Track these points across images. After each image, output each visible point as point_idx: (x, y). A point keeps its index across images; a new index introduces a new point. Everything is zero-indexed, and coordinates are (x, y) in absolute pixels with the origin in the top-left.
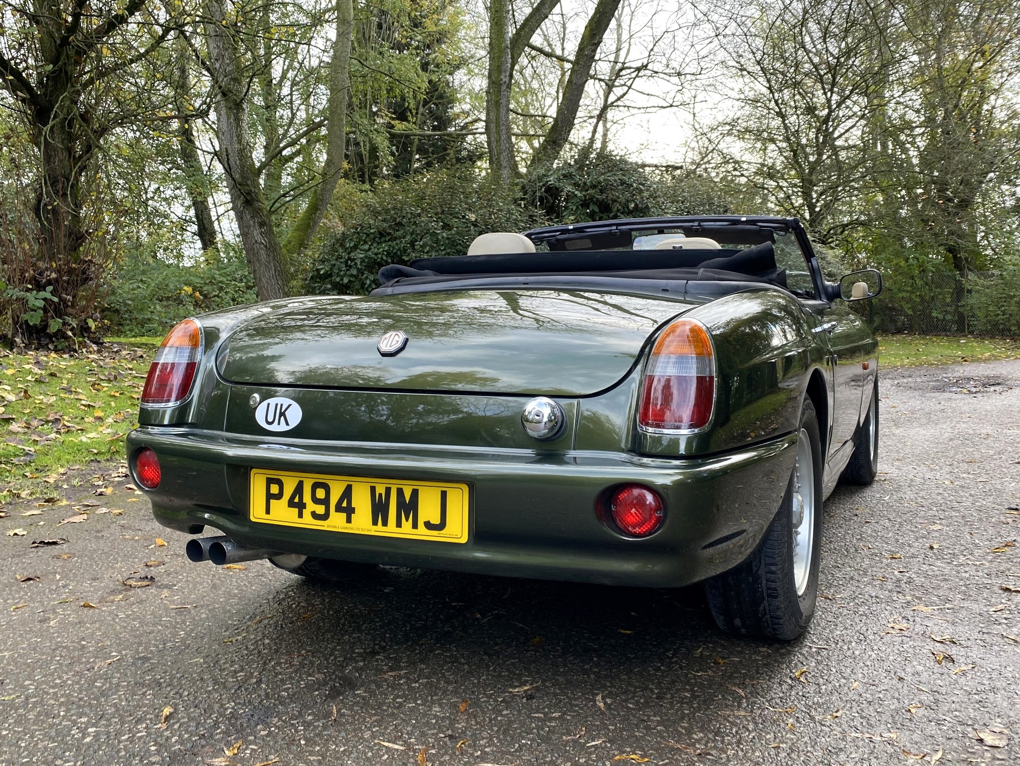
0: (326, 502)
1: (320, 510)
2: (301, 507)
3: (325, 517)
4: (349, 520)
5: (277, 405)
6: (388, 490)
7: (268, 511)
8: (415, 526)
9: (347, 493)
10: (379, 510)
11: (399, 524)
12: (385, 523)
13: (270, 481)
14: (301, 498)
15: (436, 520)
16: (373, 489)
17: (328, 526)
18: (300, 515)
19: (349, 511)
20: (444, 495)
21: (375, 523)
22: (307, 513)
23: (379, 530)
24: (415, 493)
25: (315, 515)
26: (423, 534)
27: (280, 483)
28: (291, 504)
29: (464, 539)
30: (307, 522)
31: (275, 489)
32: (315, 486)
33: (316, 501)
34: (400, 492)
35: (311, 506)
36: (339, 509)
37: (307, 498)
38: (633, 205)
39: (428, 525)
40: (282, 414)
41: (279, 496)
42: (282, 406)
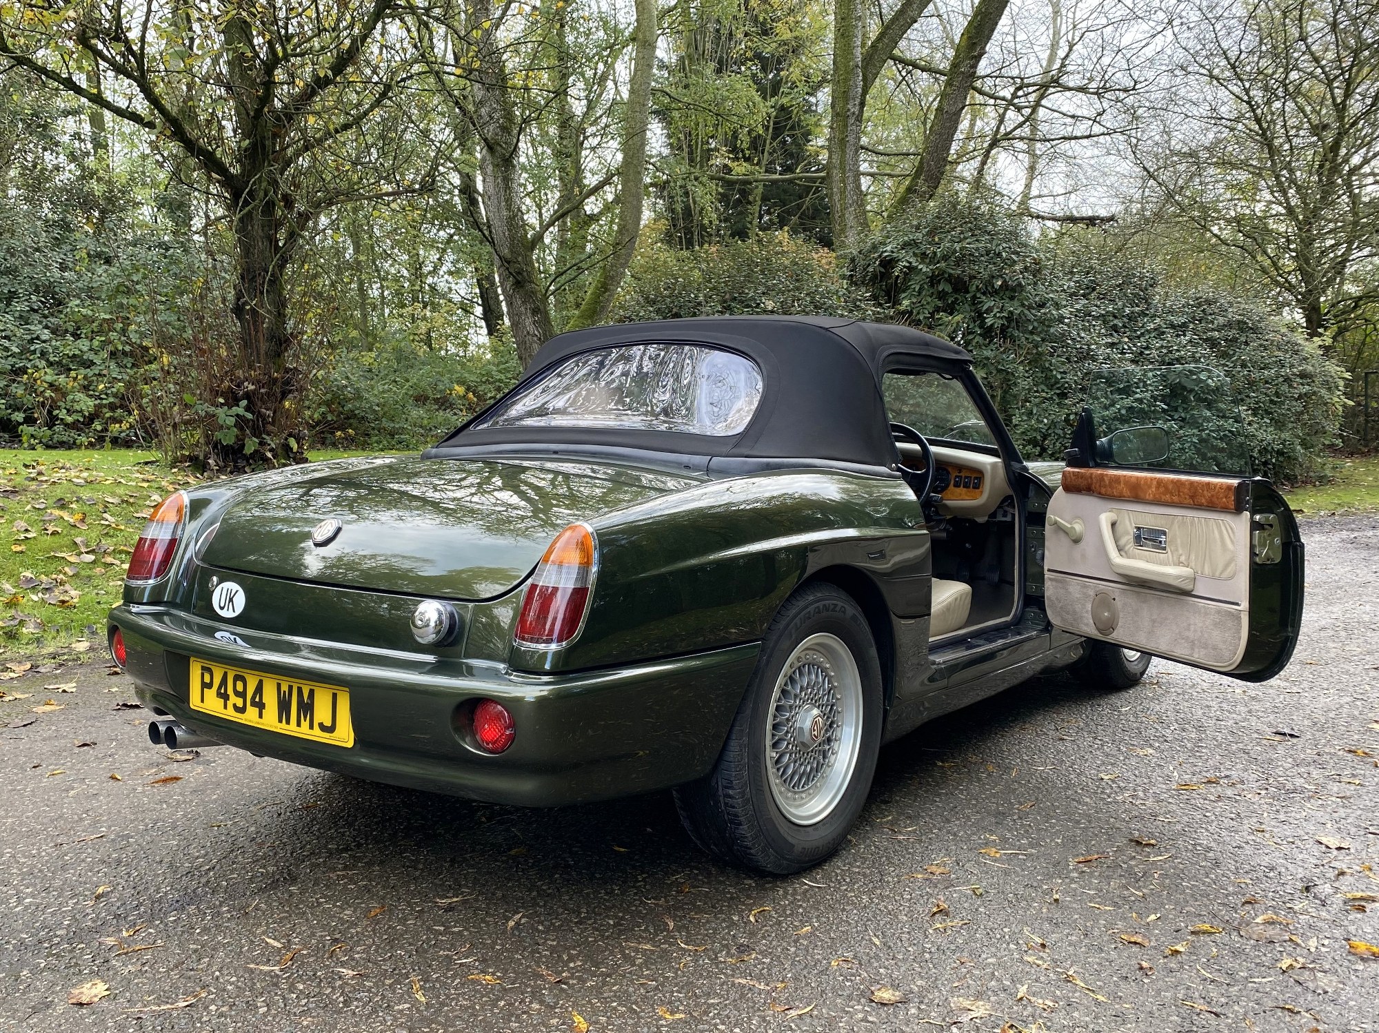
0: (244, 694)
1: (240, 702)
2: (225, 697)
3: (242, 710)
4: (261, 716)
5: (228, 590)
6: (291, 688)
7: (202, 701)
8: (311, 727)
9: (259, 689)
10: (284, 707)
11: (299, 724)
12: (288, 722)
13: (203, 668)
14: (226, 688)
15: (328, 723)
16: (279, 686)
17: (245, 719)
18: (225, 707)
19: (261, 706)
20: (335, 696)
21: (280, 721)
22: (230, 703)
23: (282, 728)
24: (312, 693)
25: (236, 707)
26: (317, 735)
27: (210, 671)
28: (219, 693)
29: (350, 744)
30: (230, 714)
31: (207, 679)
32: (236, 678)
33: (237, 694)
34: (300, 691)
35: (232, 697)
36: (254, 704)
37: (230, 691)
38: (999, 283)
39: (323, 728)
40: (231, 600)
41: (210, 686)
42: (232, 590)
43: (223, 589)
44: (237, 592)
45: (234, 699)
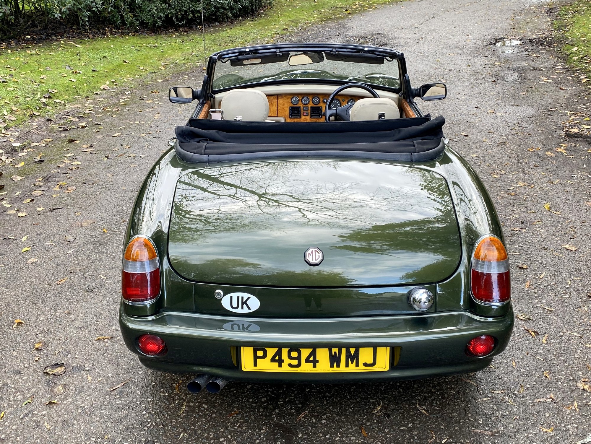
0: (299, 358)
1: (295, 362)
2: (280, 362)
3: (299, 365)
4: (314, 366)
5: (238, 298)
6: (340, 351)
7: (255, 364)
8: (357, 365)
9: (313, 354)
10: (335, 360)
11: (347, 366)
12: (338, 366)
13: (256, 350)
14: (280, 357)
15: (370, 362)
16: (330, 351)
17: (300, 370)
18: (280, 366)
19: (315, 362)
20: (375, 349)
21: (332, 366)
22: (285, 364)
23: (335, 369)
24: (357, 351)
25: (290, 365)
26: (362, 369)
27: (263, 351)
28: (273, 360)
29: (387, 369)
30: (285, 368)
31: (260, 353)
32: (290, 351)
33: (291, 358)
34: (348, 351)
35: (287, 361)
36: (307, 361)
37: (285, 357)
39: (365, 365)
40: (244, 303)
41: (264, 357)
42: (242, 298)
43: (231, 297)
44: (249, 298)
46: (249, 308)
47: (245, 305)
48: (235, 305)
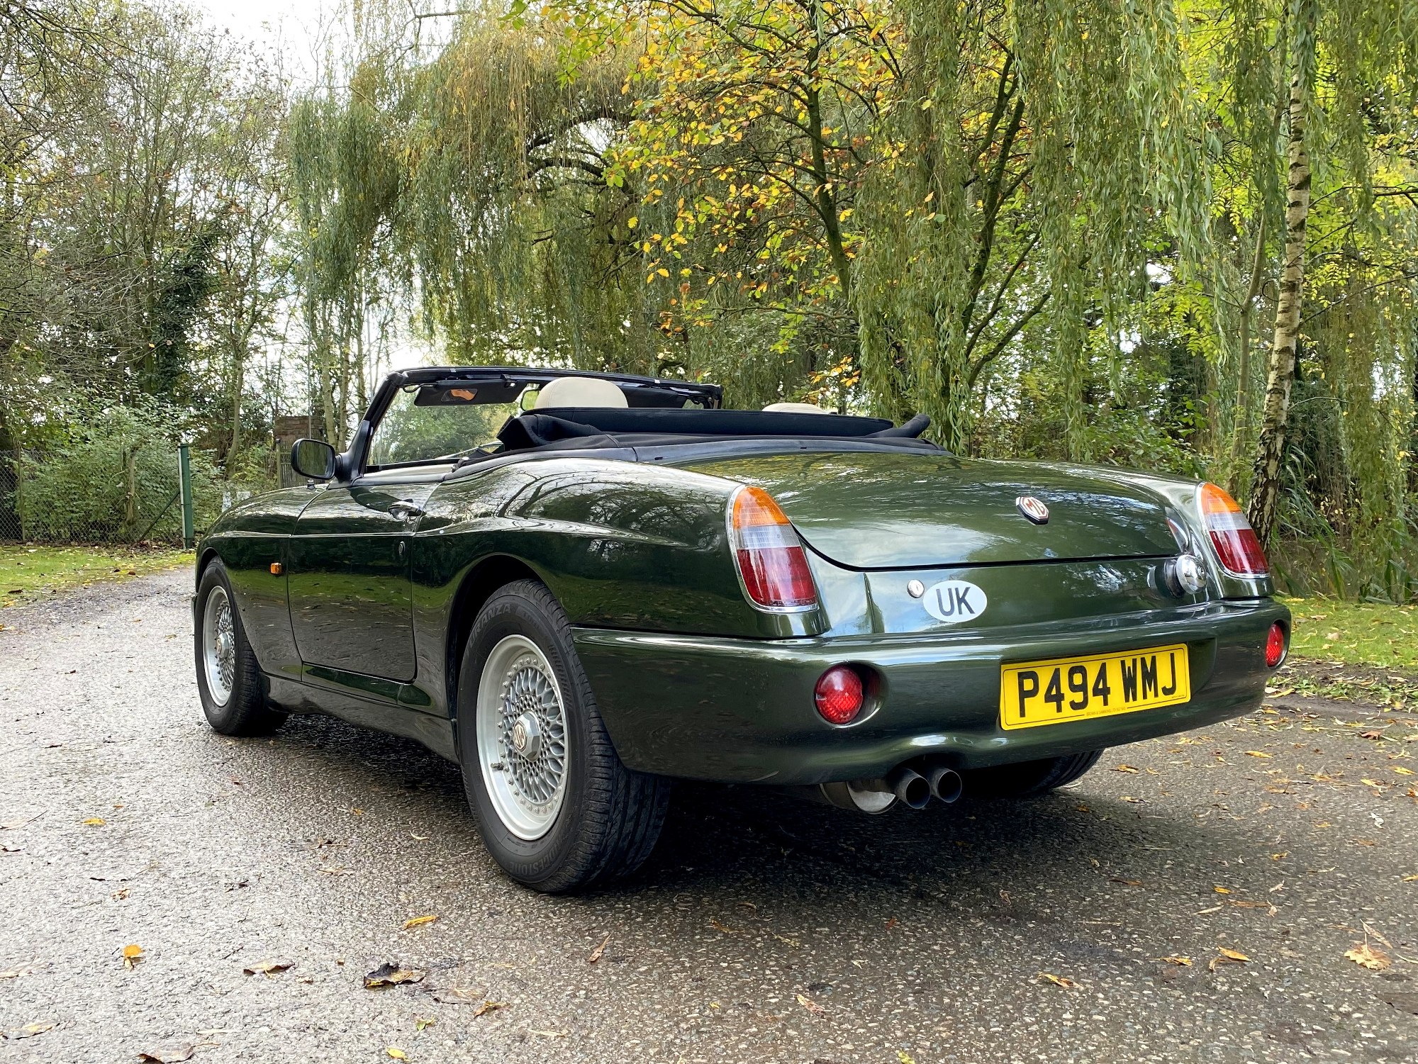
0: (1083, 687)
1: (1078, 698)
2: (1059, 699)
3: (1082, 705)
4: (1106, 703)
5: (950, 590)
6: (1134, 661)
7: (1022, 714)
8: (1156, 695)
9: (1102, 675)
10: (1130, 684)
11: (1145, 697)
12: (1135, 699)
13: (1022, 676)
14: (1058, 689)
15: (1169, 686)
16: (1123, 663)
17: (1088, 714)
18: (1059, 709)
19: (1103, 692)
20: (1172, 655)
21: (1127, 700)
22: (1065, 704)
23: (1130, 707)
24: (1154, 659)
25: (1074, 706)
26: (1163, 700)
27: (1033, 676)
28: (1048, 698)
29: (1188, 698)
30: (1068, 715)
31: (1028, 684)
32: (1072, 672)
33: (1074, 688)
34: (1143, 660)
36: (1096, 692)
37: (1064, 687)
39: (1165, 691)
40: (961, 600)
41: (1033, 693)
42: (957, 589)
43: (938, 591)
44: (967, 589)
45: (1070, 696)
46: (971, 611)
47: (963, 605)
48: (947, 608)
